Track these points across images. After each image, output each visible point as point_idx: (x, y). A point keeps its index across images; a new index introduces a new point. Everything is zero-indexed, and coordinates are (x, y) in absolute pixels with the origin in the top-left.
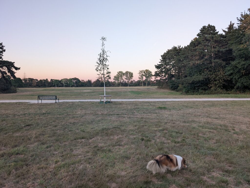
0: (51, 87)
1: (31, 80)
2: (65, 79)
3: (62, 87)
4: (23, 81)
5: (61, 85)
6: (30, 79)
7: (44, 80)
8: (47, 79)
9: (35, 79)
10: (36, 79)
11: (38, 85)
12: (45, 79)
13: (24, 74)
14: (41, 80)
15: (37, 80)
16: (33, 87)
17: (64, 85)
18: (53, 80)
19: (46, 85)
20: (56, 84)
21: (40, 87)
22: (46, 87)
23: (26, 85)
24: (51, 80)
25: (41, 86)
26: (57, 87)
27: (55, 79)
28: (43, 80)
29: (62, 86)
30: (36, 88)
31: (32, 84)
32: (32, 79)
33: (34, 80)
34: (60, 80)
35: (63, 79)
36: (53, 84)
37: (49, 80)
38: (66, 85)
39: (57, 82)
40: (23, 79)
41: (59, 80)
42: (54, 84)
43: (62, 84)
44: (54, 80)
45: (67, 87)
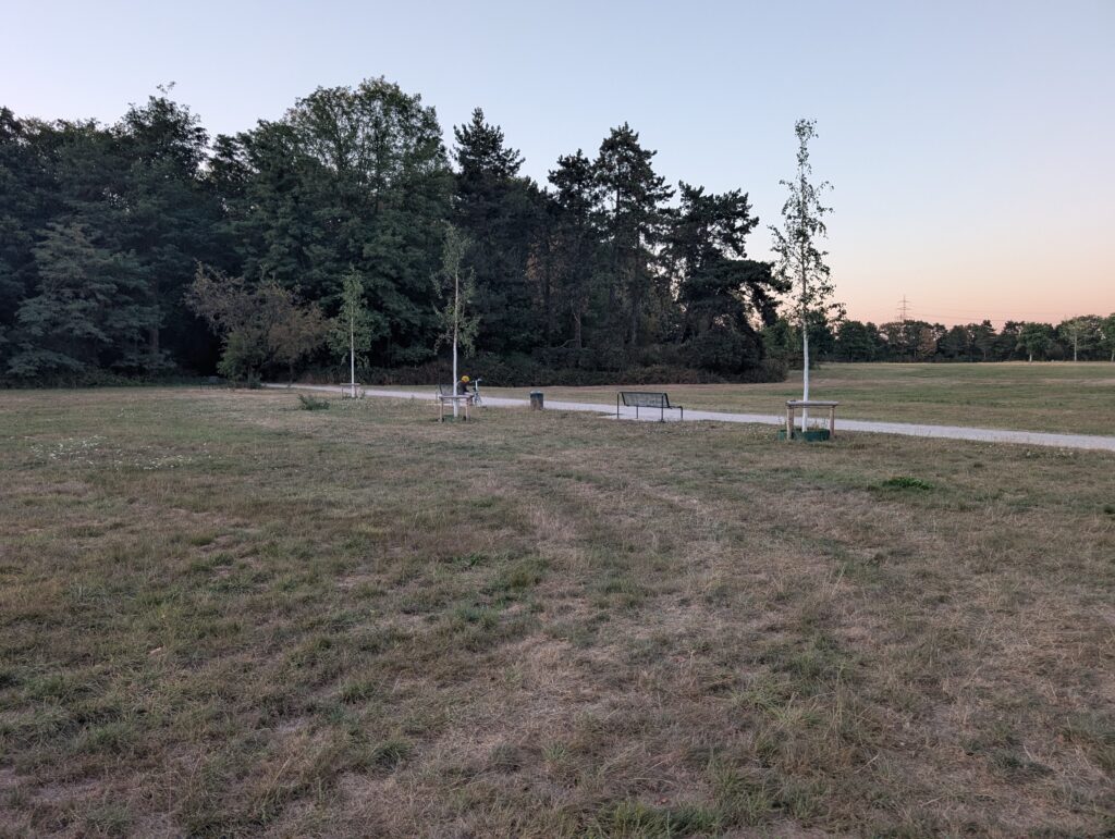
0: (1004, 358)
1: (916, 328)
2: (1083, 319)
3: (1066, 360)
4: (884, 332)
5: (1059, 348)
6: (912, 323)
7: (976, 326)
8: (987, 323)
9: (932, 323)
10: (937, 325)
11: (943, 352)
12: (980, 323)
13: (901, 305)
14: (957, 329)
15: (942, 327)
16: (919, 361)
17: (1076, 348)
18: (1017, 324)
19: (980, 350)
20: (1029, 344)
21: (950, 358)
22: (980, 361)
23: (893, 351)
24: (1010, 325)
25: (956, 357)
26: (1035, 359)
27: (1028, 320)
28: (969, 327)
29: (1067, 355)
30: (934, 362)
31: (920, 348)
32: (918, 323)
33: (931, 327)
34: (1054, 326)
35: (1071, 322)
36: (1015, 343)
37: (998, 328)
38: (1085, 347)
39: (1039, 334)
40: (882, 327)
41: (1050, 326)
42: (1019, 345)
43: (1064, 342)
44: (1022, 324)
45: (1091, 359)
